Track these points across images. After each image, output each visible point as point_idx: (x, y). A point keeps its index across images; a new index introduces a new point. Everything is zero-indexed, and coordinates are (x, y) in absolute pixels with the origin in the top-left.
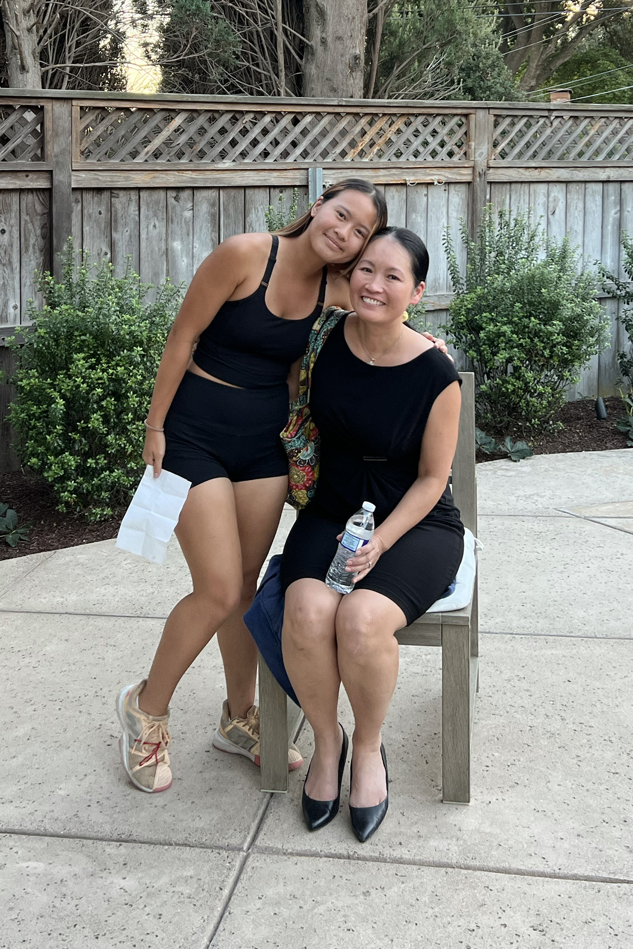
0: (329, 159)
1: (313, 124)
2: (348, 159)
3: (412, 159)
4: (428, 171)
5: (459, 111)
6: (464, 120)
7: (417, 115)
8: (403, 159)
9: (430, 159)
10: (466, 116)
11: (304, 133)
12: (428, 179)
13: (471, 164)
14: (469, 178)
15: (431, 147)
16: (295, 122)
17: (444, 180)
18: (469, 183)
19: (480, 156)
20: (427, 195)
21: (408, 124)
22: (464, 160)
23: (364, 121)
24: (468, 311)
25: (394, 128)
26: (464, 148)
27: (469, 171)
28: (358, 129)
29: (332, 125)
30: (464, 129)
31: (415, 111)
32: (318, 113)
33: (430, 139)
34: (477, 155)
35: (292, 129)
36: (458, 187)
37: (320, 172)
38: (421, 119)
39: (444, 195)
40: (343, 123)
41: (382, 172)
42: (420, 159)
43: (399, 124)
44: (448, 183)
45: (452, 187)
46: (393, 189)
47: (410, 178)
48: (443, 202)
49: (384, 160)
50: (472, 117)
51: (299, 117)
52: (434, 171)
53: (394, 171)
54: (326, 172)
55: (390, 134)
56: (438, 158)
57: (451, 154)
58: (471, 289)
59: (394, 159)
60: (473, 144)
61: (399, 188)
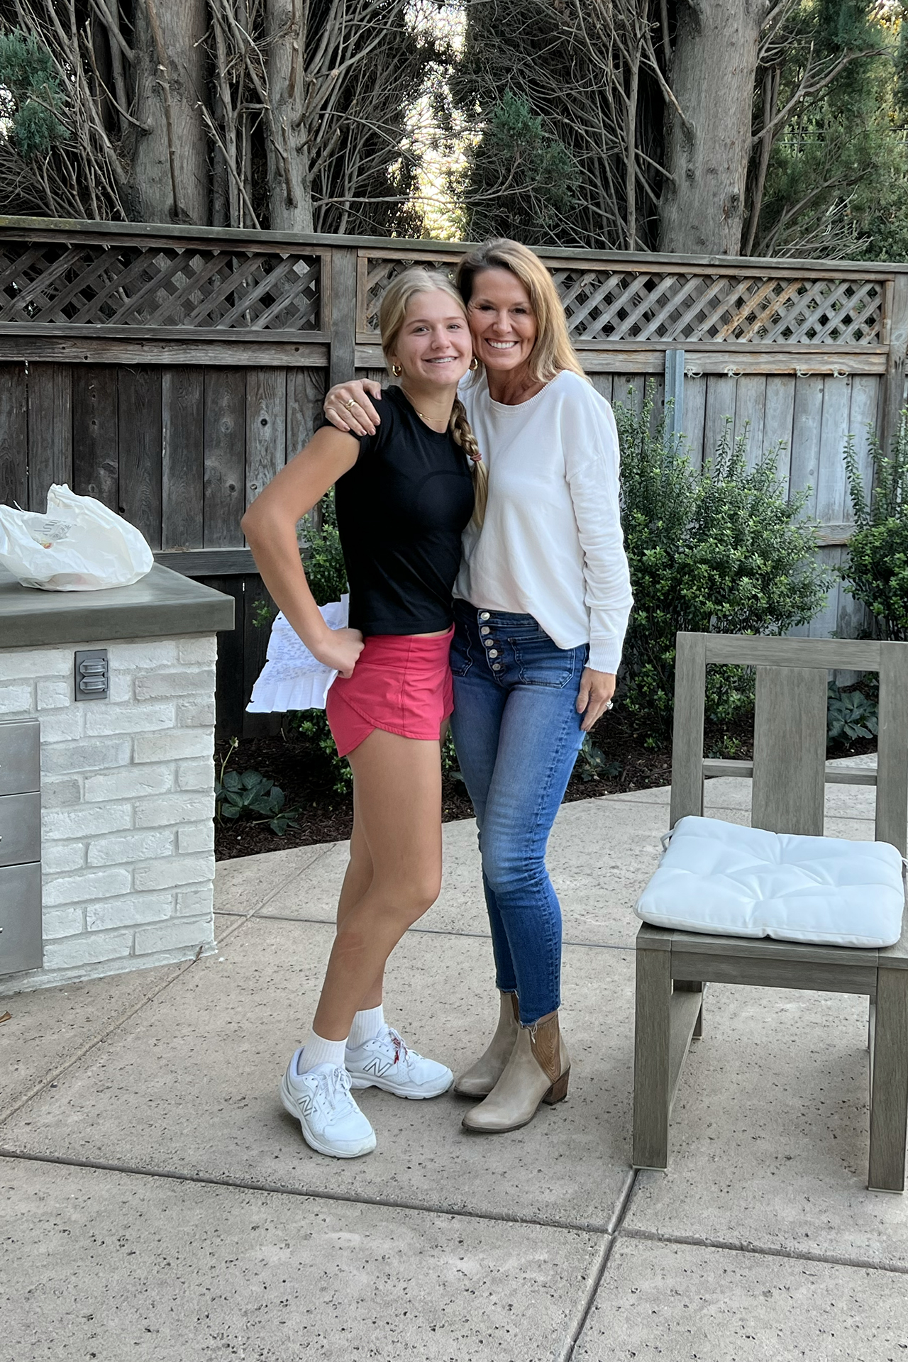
0: (693, 339)
1: (674, 290)
2: (719, 339)
3: (805, 340)
4: (826, 357)
5: (872, 277)
6: (878, 288)
7: (815, 281)
8: (792, 340)
9: (829, 341)
10: (882, 283)
11: (663, 301)
12: (825, 369)
13: (885, 349)
14: (880, 369)
15: (831, 326)
16: (650, 286)
17: (847, 370)
18: (880, 376)
19: (898, 338)
20: (822, 391)
21: (801, 291)
22: (875, 343)
23: (742, 287)
24: (875, 550)
25: (783, 297)
26: (877, 328)
27: (882, 359)
28: (734, 298)
29: (700, 291)
30: (877, 302)
31: (813, 275)
32: (681, 275)
33: (830, 314)
34: (893, 337)
35: (647, 296)
36: (865, 380)
37: (681, 356)
38: (819, 286)
39: (847, 391)
40: (715, 290)
41: (764, 358)
42: (816, 341)
43: (790, 292)
44: (853, 375)
45: (857, 380)
46: (777, 381)
47: (801, 367)
48: (845, 400)
49: (768, 341)
50: (890, 285)
51: (656, 280)
52: (835, 358)
53: (780, 357)
54: (688, 355)
55: (778, 305)
56: (840, 341)
57: (858, 335)
58: (878, 520)
59: (781, 340)
60: (888, 322)
61: (786, 380)
